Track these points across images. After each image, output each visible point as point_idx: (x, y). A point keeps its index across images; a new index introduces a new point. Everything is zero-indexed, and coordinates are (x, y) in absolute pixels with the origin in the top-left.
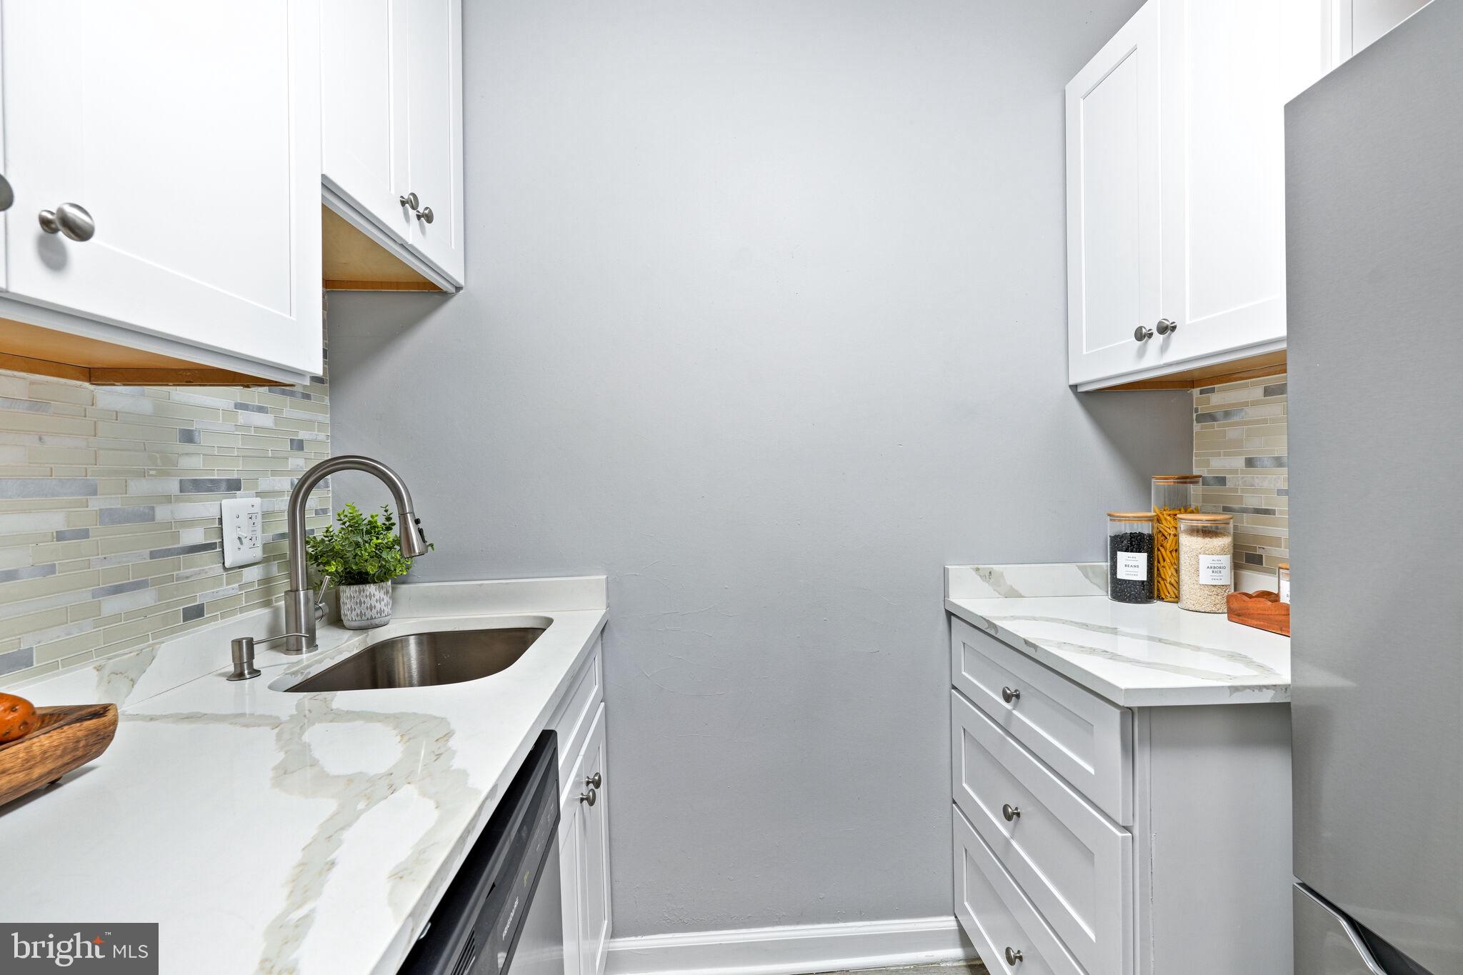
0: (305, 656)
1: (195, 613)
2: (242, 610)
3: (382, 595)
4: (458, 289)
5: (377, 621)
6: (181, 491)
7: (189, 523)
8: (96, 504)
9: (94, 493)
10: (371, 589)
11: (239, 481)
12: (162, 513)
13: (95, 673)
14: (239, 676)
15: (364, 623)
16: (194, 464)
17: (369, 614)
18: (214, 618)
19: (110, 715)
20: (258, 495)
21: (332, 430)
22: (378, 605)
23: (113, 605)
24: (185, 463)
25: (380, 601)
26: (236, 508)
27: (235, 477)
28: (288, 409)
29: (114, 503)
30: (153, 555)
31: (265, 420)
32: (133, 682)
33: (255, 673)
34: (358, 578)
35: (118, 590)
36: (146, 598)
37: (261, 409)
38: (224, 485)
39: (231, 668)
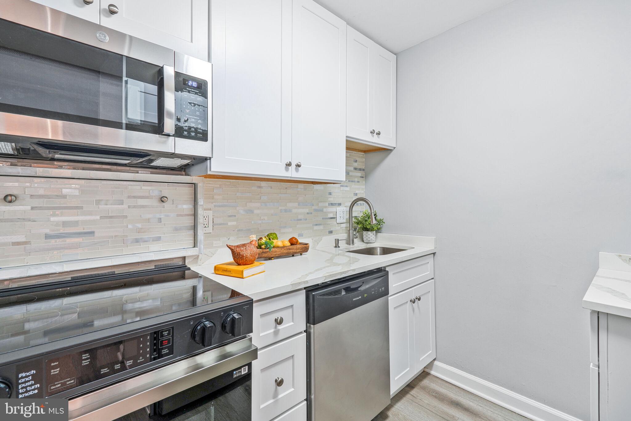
0: (351, 246)
1: (331, 232)
2: (341, 233)
3: (372, 235)
4: (394, 148)
5: (371, 242)
6: (329, 205)
7: (331, 212)
8: (314, 207)
9: (313, 206)
10: (369, 233)
11: (341, 203)
12: (325, 210)
13: (312, 240)
14: (336, 247)
15: (367, 242)
16: (331, 199)
17: (369, 239)
18: (335, 234)
19: (308, 245)
20: (345, 207)
21: (365, 190)
22: (371, 237)
23: (316, 228)
24: (330, 199)
25: (371, 236)
26: (339, 209)
27: (340, 202)
28: (353, 185)
29: (316, 207)
30: (323, 219)
31: (348, 189)
32: (318, 243)
33: (339, 247)
34: (367, 230)
35: (316, 225)
36: (321, 227)
37: (346, 186)
38: (337, 204)
39: (334, 245)
